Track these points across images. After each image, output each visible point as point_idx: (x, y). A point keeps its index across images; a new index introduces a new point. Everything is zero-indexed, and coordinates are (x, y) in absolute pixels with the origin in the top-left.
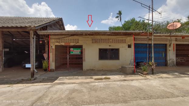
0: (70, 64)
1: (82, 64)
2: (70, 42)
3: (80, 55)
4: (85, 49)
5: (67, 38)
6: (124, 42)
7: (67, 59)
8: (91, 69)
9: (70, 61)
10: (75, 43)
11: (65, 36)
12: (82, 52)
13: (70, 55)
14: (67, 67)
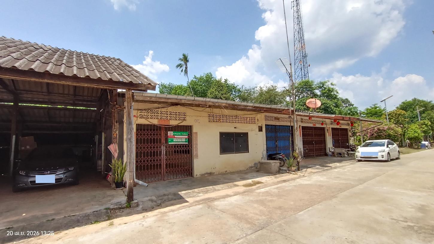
0: (166, 165)
2: (169, 118)
3: (186, 146)
4: (196, 133)
5: (163, 110)
6: (253, 121)
7: (160, 155)
8: (209, 172)
9: (166, 160)
10: (180, 121)
11: (160, 106)
12: (190, 140)
13: (166, 147)
14: (160, 173)
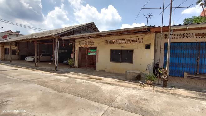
1: (95, 64)
2: (88, 44)
4: (98, 50)
5: (86, 41)
6: (139, 41)
8: (103, 70)
10: (91, 45)
13: (88, 56)
